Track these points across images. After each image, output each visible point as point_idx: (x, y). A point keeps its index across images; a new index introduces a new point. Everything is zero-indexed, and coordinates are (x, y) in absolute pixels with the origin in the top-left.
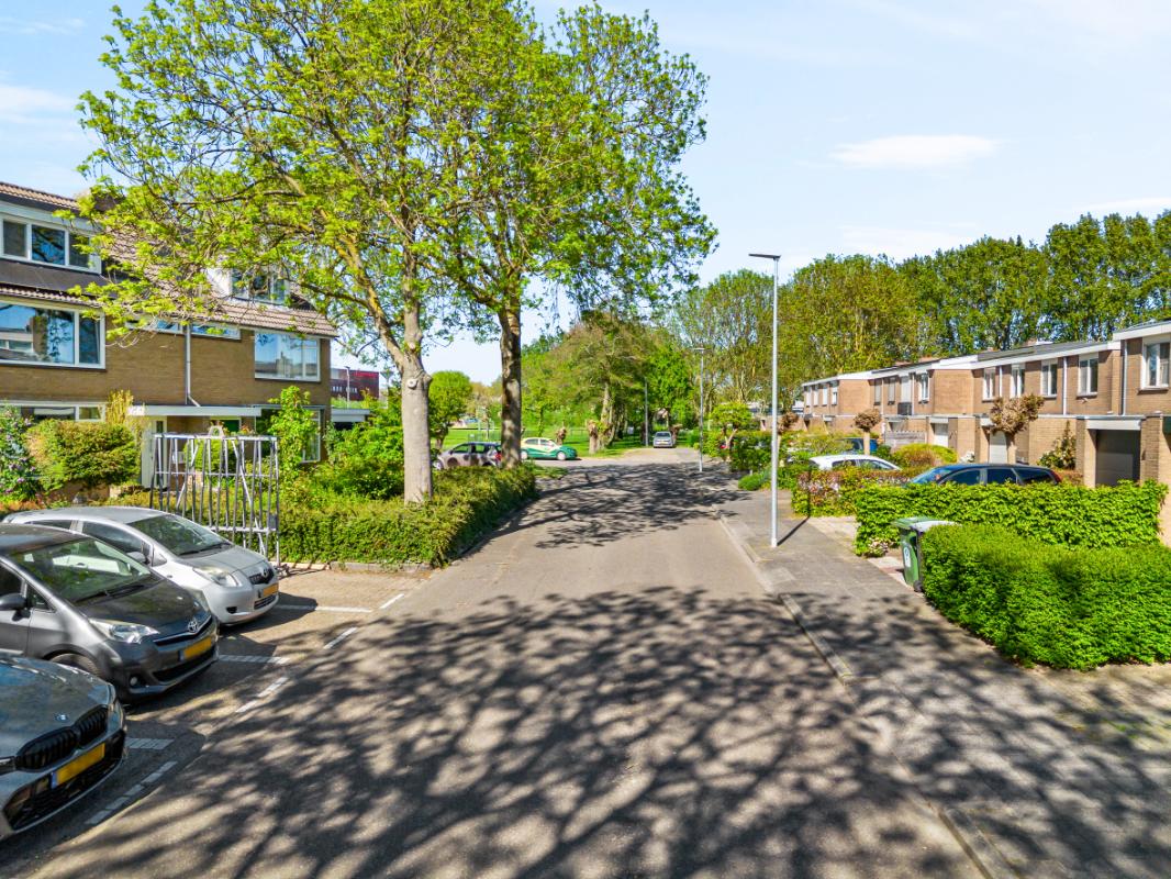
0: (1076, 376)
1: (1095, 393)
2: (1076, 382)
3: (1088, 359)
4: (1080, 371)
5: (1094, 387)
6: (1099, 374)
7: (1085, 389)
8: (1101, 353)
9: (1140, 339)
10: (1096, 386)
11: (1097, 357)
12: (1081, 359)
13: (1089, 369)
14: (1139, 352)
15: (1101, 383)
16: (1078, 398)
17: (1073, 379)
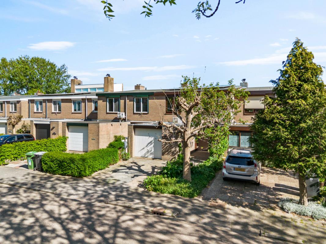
0: (9, 107)
1: (16, 112)
2: (9, 109)
3: (13, 102)
4: (10, 105)
5: (15, 110)
6: (17, 107)
7: (12, 110)
8: (17, 101)
9: (34, 100)
10: (16, 110)
11: (16, 102)
12: (11, 102)
13: (13, 105)
14: (34, 103)
15: (18, 109)
16: (10, 113)
17: (8, 108)
